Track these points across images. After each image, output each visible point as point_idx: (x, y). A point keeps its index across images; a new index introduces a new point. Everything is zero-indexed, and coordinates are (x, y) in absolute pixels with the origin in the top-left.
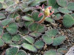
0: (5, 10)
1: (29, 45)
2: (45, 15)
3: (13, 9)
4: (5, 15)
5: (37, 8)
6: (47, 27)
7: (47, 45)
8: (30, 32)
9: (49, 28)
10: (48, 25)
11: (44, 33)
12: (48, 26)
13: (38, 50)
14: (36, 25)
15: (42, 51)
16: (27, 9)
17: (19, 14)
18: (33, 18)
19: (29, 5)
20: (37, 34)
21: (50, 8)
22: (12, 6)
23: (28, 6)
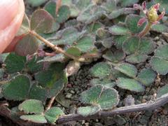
0: (75, 18)
1: (129, 79)
2: (150, 20)
3: (91, 15)
4: (77, 28)
5: (134, 9)
6: (156, 41)
7: (160, 76)
8: (127, 55)
9: (159, 43)
10: (157, 38)
11: (152, 54)
12: (159, 40)
13: (146, 87)
14: (135, 40)
15: (153, 89)
16: (116, 13)
17: (103, 23)
18: (129, 27)
19: (119, 5)
20: (140, 57)
21: (156, 7)
22: (89, 10)
23: (117, 5)
